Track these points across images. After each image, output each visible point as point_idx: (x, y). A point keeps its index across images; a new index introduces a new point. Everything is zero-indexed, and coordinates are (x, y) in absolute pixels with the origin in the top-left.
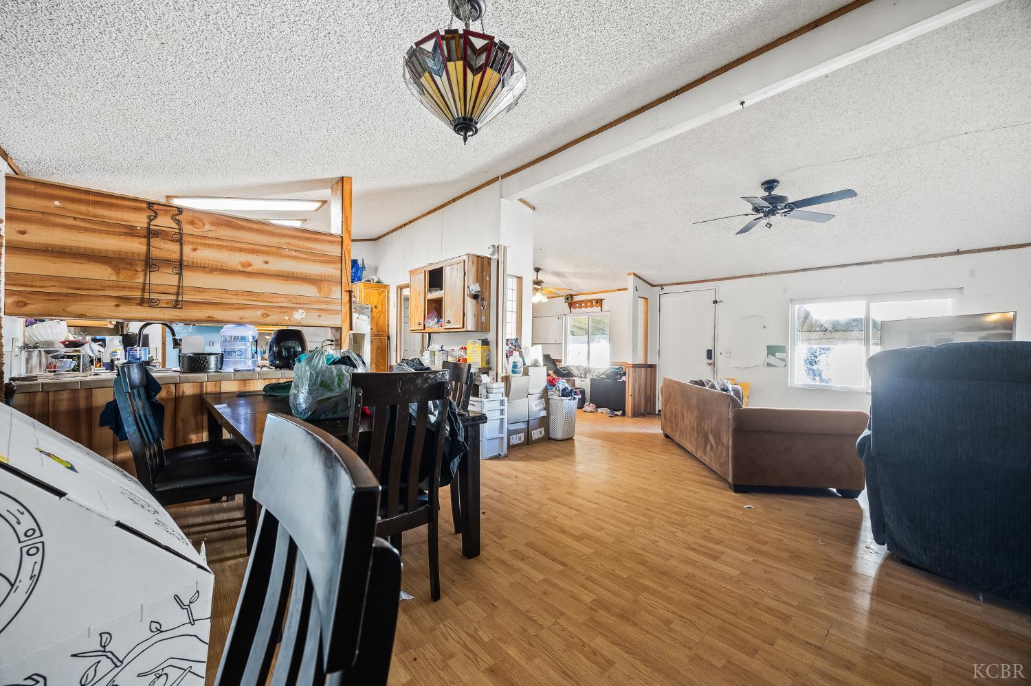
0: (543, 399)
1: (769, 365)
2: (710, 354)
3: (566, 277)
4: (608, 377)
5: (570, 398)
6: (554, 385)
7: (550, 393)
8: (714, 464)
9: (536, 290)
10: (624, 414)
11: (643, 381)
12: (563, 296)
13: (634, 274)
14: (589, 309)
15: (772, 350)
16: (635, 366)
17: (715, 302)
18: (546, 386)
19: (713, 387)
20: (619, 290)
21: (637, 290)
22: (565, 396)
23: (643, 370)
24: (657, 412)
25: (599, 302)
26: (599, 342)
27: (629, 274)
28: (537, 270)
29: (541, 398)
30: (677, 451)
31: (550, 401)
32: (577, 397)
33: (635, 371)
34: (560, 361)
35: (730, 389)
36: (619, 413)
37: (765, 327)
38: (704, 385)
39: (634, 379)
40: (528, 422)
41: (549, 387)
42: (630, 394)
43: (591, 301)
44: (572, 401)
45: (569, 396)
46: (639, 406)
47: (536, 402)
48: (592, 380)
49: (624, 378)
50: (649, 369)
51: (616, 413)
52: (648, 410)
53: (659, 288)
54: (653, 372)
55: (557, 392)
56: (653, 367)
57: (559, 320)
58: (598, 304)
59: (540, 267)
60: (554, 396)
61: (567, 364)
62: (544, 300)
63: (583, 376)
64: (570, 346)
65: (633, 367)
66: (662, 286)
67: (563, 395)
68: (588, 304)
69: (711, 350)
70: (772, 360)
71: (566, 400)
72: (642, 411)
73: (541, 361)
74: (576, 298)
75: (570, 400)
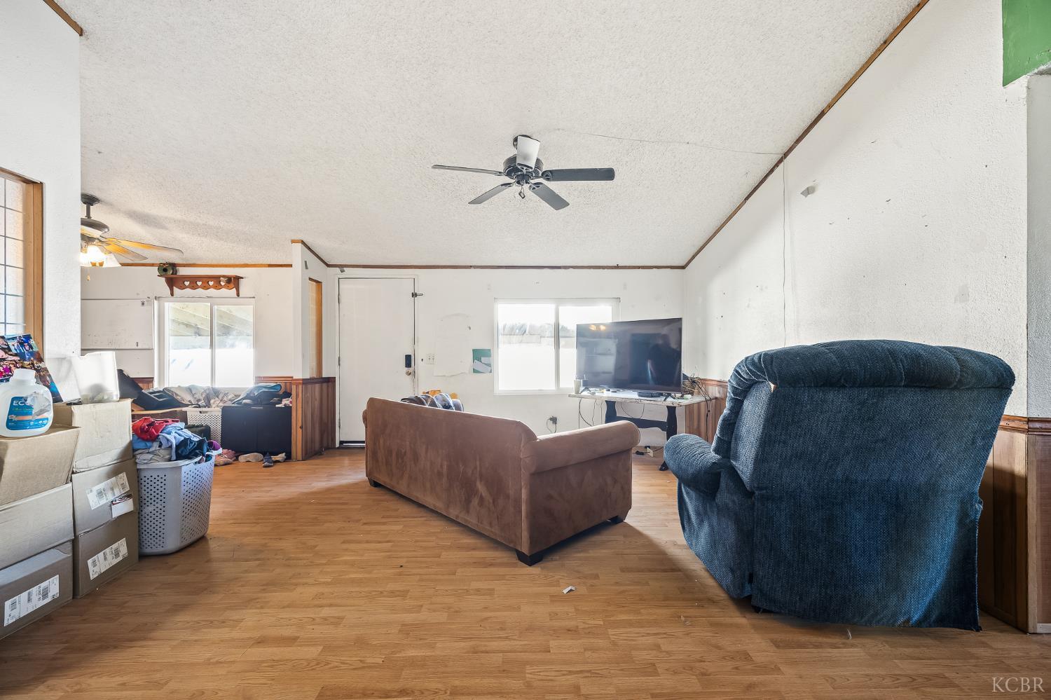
0: (123, 476)
1: (475, 371)
2: (408, 361)
3: (163, 227)
4: (257, 400)
5: (197, 459)
6: (154, 438)
7: (142, 458)
8: (488, 528)
9: (87, 239)
10: (289, 457)
11: (317, 403)
12: (152, 265)
13: (303, 242)
14: (212, 292)
15: (478, 355)
16: (305, 382)
17: (414, 295)
18: (131, 443)
19: (433, 404)
20: (270, 266)
21: (307, 268)
22: (188, 457)
23: (317, 386)
24: (337, 445)
25: (234, 282)
26: (233, 346)
27: (293, 241)
28: (89, 200)
29: (115, 472)
30: (405, 508)
31: (143, 474)
32: (214, 453)
33: (306, 389)
34: (150, 380)
35: (452, 405)
36: (281, 456)
37: (470, 328)
38: (423, 404)
39: (305, 402)
40: (75, 542)
41: (141, 445)
42: (300, 424)
43: (217, 278)
44: (203, 464)
45: (197, 455)
46: (313, 441)
47: (101, 486)
48: (225, 410)
49: (286, 402)
50: (325, 385)
51: (274, 458)
52: (325, 444)
53: (338, 270)
54: (330, 390)
55: (163, 452)
56: (331, 381)
57: (146, 307)
58: (232, 285)
59: (96, 194)
60: (154, 463)
61: (166, 386)
62: (111, 262)
63: (202, 403)
64: (172, 354)
65: (303, 383)
66: (342, 267)
67: (179, 457)
68: (211, 283)
69: (410, 356)
70: (478, 366)
71: (187, 466)
72: (317, 446)
73: (112, 386)
74: (183, 271)
75: (199, 462)
